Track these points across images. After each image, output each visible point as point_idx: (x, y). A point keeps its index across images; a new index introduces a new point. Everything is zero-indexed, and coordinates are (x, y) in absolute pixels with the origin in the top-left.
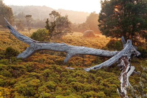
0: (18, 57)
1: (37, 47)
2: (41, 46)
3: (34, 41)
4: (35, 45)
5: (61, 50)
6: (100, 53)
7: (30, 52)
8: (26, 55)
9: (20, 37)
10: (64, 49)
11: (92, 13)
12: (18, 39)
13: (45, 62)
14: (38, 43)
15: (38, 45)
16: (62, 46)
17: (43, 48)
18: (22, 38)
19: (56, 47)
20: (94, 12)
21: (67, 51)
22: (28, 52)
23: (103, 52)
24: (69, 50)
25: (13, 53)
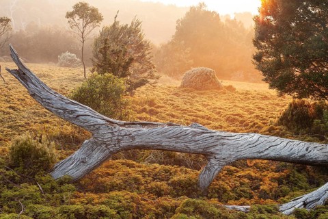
0: (57, 174)
1: (119, 141)
2: (133, 138)
3: (108, 121)
4: (112, 133)
5: (192, 146)
6: (301, 154)
7: (97, 156)
8: (83, 168)
9: (65, 110)
10: (202, 144)
11: (192, 9)
12: (59, 113)
13: (143, 187)
14: (121, 126)
15: (123, 133)
16: (195, 134)
17: (137, 142)
18: (73, 112)
19: (178, 138)
20: (202, 5)
21: (212, 150)
22: (89, 156)
23: (307, 150)
24: (217, 148)
25: (42, 162)
